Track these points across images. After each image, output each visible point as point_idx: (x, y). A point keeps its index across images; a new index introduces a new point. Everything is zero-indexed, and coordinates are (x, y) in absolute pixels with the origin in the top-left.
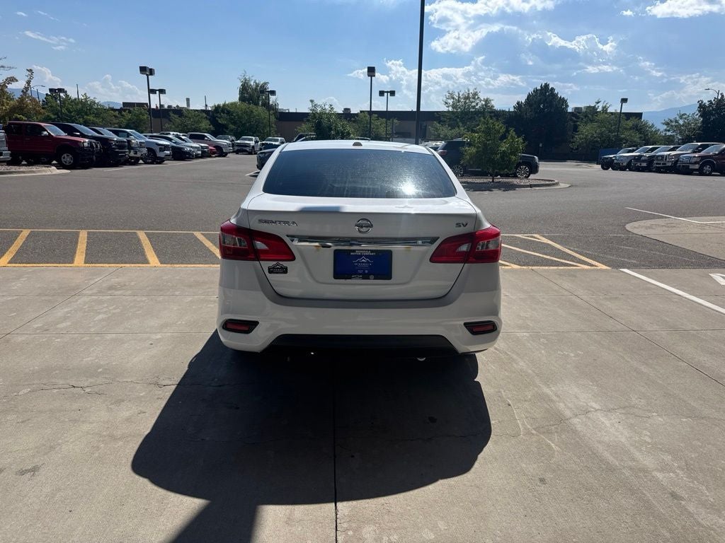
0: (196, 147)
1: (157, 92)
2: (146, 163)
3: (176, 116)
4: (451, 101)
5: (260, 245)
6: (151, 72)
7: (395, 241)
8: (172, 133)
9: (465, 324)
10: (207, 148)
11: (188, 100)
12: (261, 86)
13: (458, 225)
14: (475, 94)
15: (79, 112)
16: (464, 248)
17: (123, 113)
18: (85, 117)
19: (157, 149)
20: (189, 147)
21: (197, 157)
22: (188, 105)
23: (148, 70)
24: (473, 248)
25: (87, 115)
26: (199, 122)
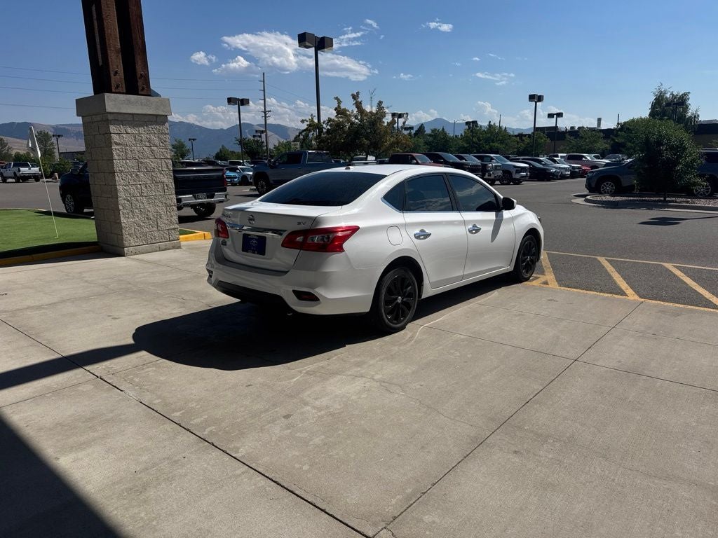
0: (564, 168)
1: (555, 116)
2: (502, 184)
3: (572, 138)
6: (540, 99)
7: (266, 230)
8: (560, 155)
9: (293, 291)
10: (578, 168)
11: (599, 120)
12: (680, 98)
13: (299, 223)
15: (487, 140)
16: (300, 239)
17: (524, 138)
18: (491, 144)
19: (514, 171)
20: (556, 168)
21: (563, 177)
22: (599, 124)
23: (536, 97)
24: (305, 239)
25: (493, 142)
26: (595, 142)
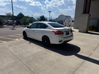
4: (6, 14)
5: (61, 33)
14: (10, 13)
